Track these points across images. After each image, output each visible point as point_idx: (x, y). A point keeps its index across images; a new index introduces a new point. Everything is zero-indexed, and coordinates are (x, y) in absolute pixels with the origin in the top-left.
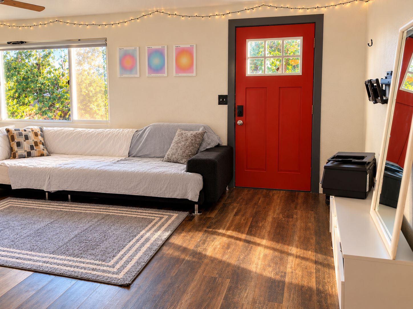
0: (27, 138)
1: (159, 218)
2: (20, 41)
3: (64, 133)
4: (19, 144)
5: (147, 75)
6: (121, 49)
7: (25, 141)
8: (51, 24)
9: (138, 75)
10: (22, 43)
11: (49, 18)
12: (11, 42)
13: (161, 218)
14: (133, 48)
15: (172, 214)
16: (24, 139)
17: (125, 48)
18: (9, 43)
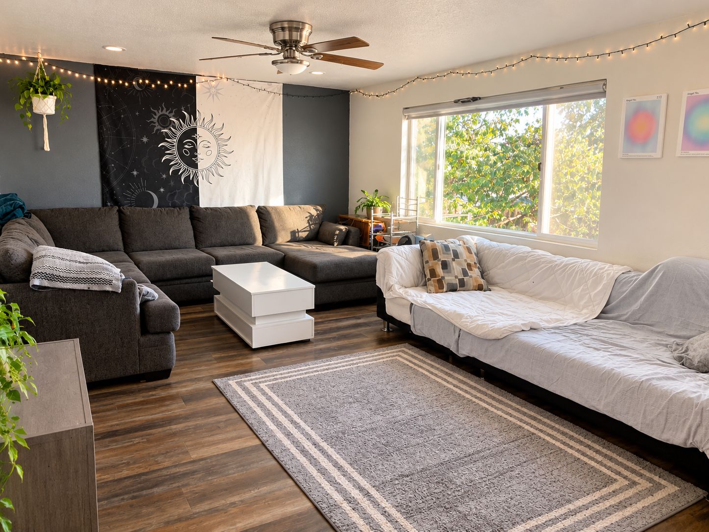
0: (456, 255)
1: (627, 483)
2: (471, 96)
3: (513, 254)
4: (445, 265)
5: (679, 153)
6: (630, 101)
7: (453, 260)
8: (522, 63)
9: (658, 154)
10: (475, 99)
11: (520, 54)
12: (459, 100)
13: (634, 483)
14: (654, 97)
15: (663, 482)
16: (453, 257)
17: (638, 99)
18: (456, 102)
